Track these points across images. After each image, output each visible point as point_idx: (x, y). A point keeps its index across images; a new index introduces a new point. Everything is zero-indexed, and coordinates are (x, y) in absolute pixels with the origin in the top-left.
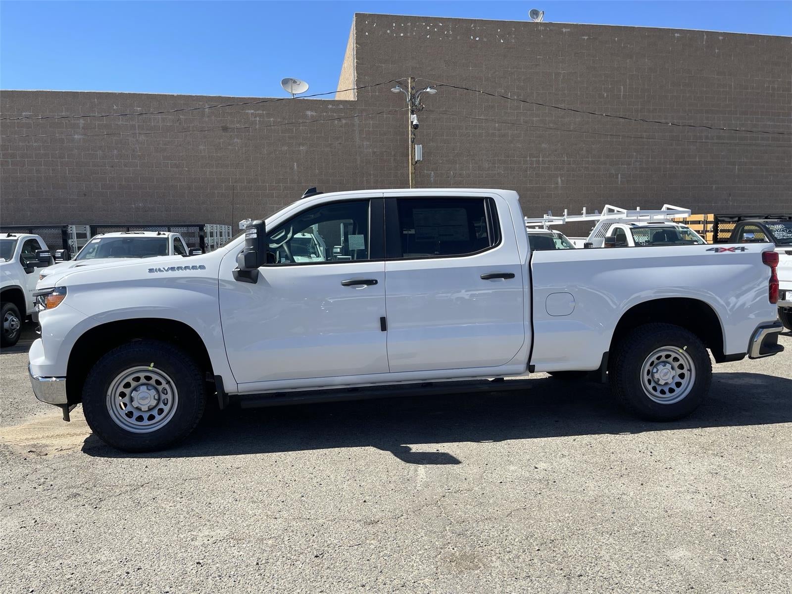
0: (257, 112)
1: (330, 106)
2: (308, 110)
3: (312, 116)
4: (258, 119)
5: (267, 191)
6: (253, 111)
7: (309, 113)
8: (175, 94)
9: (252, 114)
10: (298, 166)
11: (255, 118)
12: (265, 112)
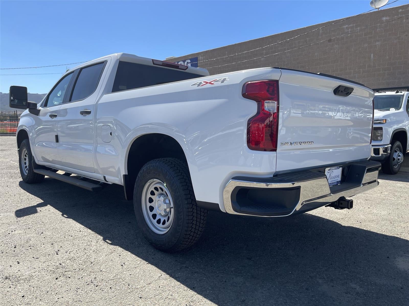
0: (350, 26)
1: (400, 10)
2: (383, 16)
3: (386, 20)
4: (350, 30)
5: (352, 75)
6: (347, 26)
7: (384, 19)
8: (305, 27)
9: (347, 28)
10: (373, 56)
11: (348, 30)
12: (354, 25)
